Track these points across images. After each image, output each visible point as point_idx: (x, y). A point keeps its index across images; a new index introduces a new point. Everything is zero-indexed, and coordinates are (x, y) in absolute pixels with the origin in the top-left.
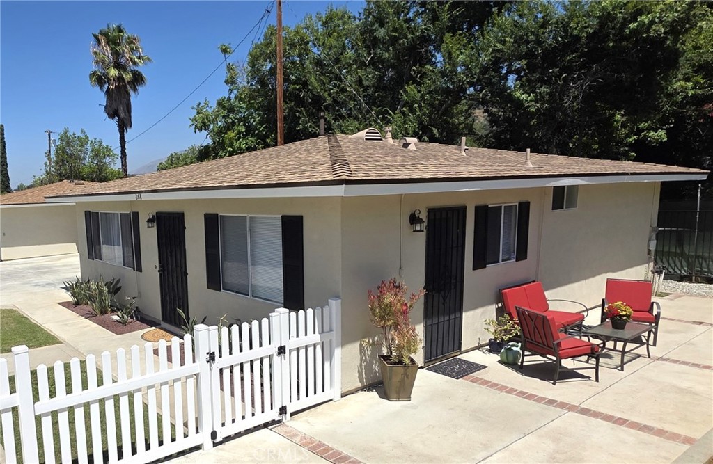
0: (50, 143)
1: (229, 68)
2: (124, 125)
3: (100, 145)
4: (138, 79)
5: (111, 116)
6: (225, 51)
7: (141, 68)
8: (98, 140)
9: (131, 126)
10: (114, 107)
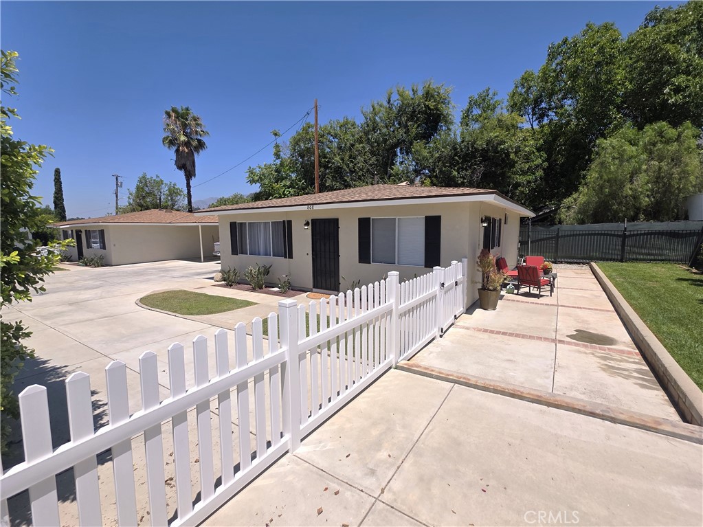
0: (117, 184)
1: (277, 146)
2: (190, 175)
3: (174, 187)
4: (201, 145)
5: (180, 168)
6: (276, 134)
7: (204, 139)
8: (173, 183)
9: (195, 176)
10: (183, 161)
